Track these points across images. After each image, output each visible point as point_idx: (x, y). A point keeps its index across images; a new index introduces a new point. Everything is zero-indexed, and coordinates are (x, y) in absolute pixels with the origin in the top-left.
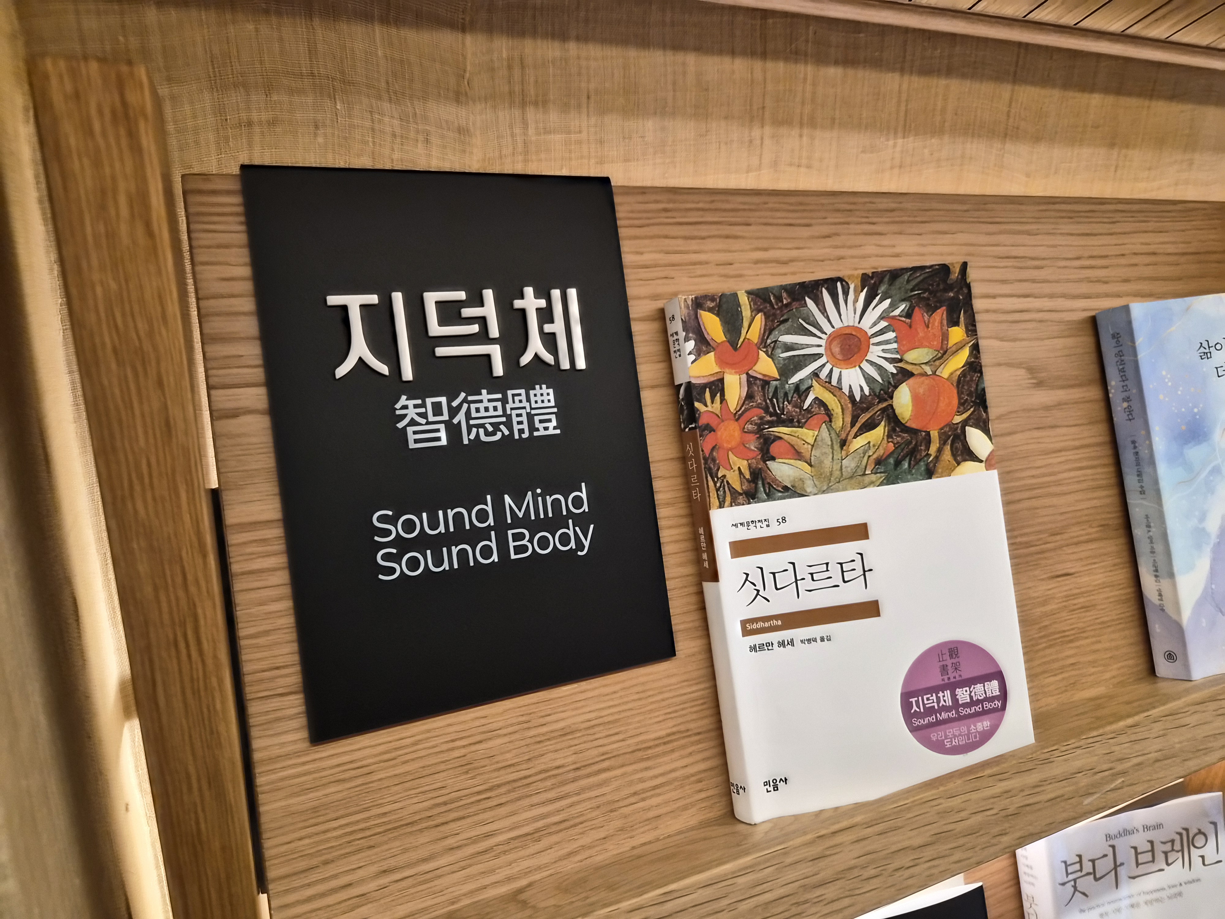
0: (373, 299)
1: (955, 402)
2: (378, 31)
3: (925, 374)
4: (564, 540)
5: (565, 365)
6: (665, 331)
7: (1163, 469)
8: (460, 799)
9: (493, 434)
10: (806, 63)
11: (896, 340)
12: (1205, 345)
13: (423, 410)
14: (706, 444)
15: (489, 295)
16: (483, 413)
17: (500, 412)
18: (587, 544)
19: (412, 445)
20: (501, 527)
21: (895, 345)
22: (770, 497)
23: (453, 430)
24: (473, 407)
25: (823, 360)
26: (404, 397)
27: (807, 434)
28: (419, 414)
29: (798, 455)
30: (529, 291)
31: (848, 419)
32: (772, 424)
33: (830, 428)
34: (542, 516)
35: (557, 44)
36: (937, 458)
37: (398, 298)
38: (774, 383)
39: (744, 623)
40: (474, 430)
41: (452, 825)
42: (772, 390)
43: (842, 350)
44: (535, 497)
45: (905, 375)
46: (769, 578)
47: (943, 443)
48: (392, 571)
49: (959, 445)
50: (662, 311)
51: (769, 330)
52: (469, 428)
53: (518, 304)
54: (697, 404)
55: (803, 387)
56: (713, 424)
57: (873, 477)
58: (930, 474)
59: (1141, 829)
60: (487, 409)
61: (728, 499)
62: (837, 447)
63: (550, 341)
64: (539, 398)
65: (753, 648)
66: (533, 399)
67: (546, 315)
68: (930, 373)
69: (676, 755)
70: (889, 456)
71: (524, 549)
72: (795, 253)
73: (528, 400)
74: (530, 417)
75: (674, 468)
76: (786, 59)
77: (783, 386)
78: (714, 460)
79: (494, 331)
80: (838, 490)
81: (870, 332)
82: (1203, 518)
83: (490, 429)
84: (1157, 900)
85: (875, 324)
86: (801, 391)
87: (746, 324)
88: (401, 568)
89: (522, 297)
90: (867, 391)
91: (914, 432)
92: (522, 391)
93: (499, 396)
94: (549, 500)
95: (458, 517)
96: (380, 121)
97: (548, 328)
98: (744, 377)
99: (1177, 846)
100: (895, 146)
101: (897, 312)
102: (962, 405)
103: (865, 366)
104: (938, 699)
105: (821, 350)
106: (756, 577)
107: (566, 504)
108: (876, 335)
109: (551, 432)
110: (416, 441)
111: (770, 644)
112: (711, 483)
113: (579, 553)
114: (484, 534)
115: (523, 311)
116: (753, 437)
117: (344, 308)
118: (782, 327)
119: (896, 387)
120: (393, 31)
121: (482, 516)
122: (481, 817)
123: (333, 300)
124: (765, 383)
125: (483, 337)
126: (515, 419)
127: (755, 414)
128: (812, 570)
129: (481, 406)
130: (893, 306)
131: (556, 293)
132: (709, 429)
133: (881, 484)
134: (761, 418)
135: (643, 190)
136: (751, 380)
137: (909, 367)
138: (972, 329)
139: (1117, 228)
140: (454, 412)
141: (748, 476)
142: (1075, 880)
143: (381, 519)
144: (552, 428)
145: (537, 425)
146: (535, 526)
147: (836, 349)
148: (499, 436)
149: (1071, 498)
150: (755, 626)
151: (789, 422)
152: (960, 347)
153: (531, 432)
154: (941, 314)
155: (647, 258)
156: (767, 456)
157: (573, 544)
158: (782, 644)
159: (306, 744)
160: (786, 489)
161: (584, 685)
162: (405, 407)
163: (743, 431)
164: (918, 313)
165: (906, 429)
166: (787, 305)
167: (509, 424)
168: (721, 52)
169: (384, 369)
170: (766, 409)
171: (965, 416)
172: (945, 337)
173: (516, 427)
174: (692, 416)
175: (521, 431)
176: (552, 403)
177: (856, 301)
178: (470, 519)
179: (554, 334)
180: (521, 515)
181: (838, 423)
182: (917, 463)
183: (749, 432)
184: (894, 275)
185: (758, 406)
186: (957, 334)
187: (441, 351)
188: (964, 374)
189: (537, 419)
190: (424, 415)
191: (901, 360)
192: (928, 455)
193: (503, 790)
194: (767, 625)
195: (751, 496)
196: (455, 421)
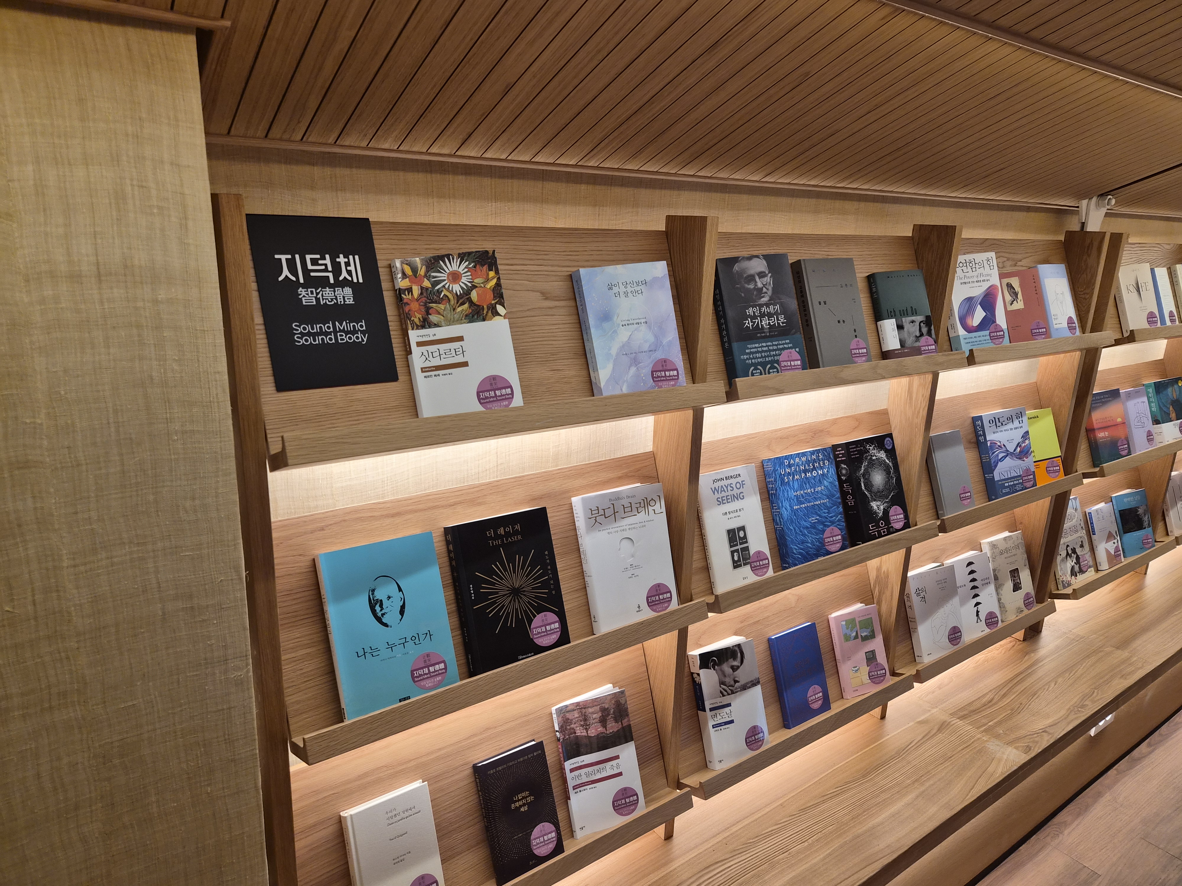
0: (289, 257)
1: (492, 296)
2: (283, 166)
3: (481, 287)
4: (357, 338)
5: (355, 280)
6: (391, 271)
7: (593, 331)
8: (325, 415)
9: (331, 302)
10: (449, 174)
11: (471, 275)
12: (610, 284)
13: (307, 293)
14: (407, 309)
15: (327, 256)
16: (327, 295)
17: (333, 295)
18: (365, 340)
19: (304, 304)
20: (335, 332)
21: (471, 277)
22: (430, 327)
23: (317, 300)
24: (324, 293)
25: (446, 282)
26: (301, 288)
27: (442, 306)
28: (306, 294)
29: (439, 313)
30: (341, 256)
31: (456, 302)
32: (430, 303)
33: (450, 304)
34: (349, 329)
35: (348, 169)
36: (486, 315)
37: (297, 257)
38: (430, 289)
39: (422, 369)
40: (325, 300)
41: (323, 423)
42: (429, 292)
43: (453, 279)
44: (346, 323)
45: (474, 287)
46: (430, 354)
47: (488, 309)
48: (300, 342)
49: (494, 311)
50: (390, 265)
51: (427, 271)
52: (323, 299)
53: (338, 260)
54: (403, 295)
55: (440, 291)
56: (409, 302)
57: (465, 321)
58: (484, 320)
59: (626, 498)
60: (328, 294)
61: (415, 327)
62: (452, 311)
63: (349, 273)
64: (346, 291)
65: (425, 377)
66: (344, 291)
67: (347, 264)
68: (483, 286)
69: (400, 412)
70: (470, 314)
71: (344, 340)
72: (442, 246)
73: (343, 291)
74: (344, 297)
75: (396, 318)
76: (440, 173)
77: (433, 290)
78: (409, 314)
79: (330, 269)
80: (453, 325)
81: (462, 272)
82: (610, 349)
83: (330, 300)
84: (634, 528)
85: (463, 270)
86: (439, 292)
87: (419, 269)
88: (302, 341)
89: (339, 257)
90: (462, 292)
91: (478, 306)
92: (341, 289)
93: (333, 290)
94: (351, 325)
95: (321, 327)
96: (284, 197)
97: (349, 268)
98: (419, 287)
99: (642, 505)
100: (492, 206)
101: (471, 266)
102: (495, 298)
103: (461, 284)
104: (490, 394)
105: (446, 278)
106: (426, 353)
107: (358, 327)
108: (464, 273)
109: (351, 302)
110: (306, 302)
111: (431, 376)
112: (409, 322)
113: (363, 343)
114: (330, 333)
115: (340, 262)
116: (423, 307)
117: (280, 259)
118: (432, 270)
119: (472, 291)
120: (289, 166)
121: (329, 328)
122: (332, 421)
123: (277, 256)
124: (427, 289)
125: (326, 270)
126: (338, 298)
127: (424, 300)
128: (445, 351)
129: (327, 293)
130: (469, 264)
131: (351, 257)
132: (407, 304)
133: (468, 323)
134: (426, 301)
135: (382, 223)
136: (422, 288)
137: (476, 284)
138: (497, 272)
139: (583, 240)
140: (317, 294)
141: (422, 320)
142: (596, 517)
143: (295, 325)
144: (351, 301)
145: (346, 300)
146: (347, 333)
147: (451, 278)
148: (333, 303)
149: (560, 342)
150: (426, 370)
151: (436, 302)
152: (493, 278)
153: (344, 302)
154: (485, 267)
155: (384, 246)
156: (428, 313)
157: (360, 340)
158: (435, 376)
159: (275, 392)
160: (435, 324)
161: (366, 386)
162: (301, 291)
163: (420, 305)
164: (478, 266)
165: (475, 305)
166: (433, 263)
167: (336, 299)
168: (413, 171)
169: (294, 279)
170: (428, 298)
171: (496, 301)
172: (488, 275)
173: (339, 300)
174: (401, 299)
175: (341, 302)
176: (351, 293)
177: (457, 262)
178: (325, 328)
179: (351, 271)
180: (342, 328)
181: (452, 302)
182: (480, 316)
183: (422, 305)
184: (469, 254)
185: (425, 297)
186: (492, 274)
187: (312, 274)
188: (495, 287)
189: (346, 298)
190: (308, 294)
191: (473, 282)
192: (483, 314)
193: (339, 414)
194: (430, 369)
195: (423, 327)
196: (318, 297)
